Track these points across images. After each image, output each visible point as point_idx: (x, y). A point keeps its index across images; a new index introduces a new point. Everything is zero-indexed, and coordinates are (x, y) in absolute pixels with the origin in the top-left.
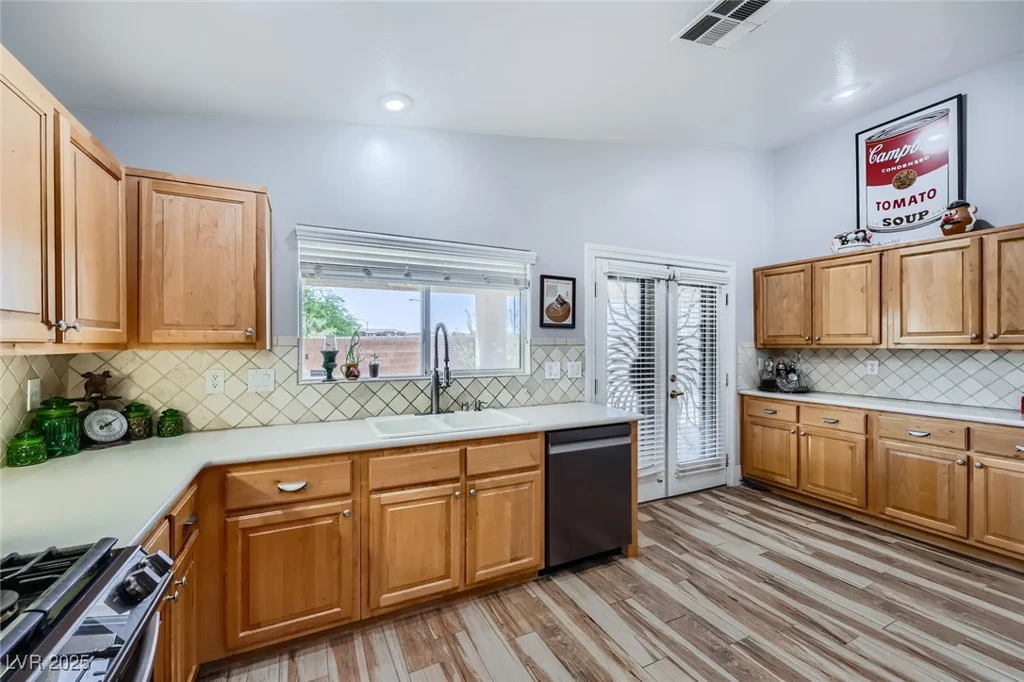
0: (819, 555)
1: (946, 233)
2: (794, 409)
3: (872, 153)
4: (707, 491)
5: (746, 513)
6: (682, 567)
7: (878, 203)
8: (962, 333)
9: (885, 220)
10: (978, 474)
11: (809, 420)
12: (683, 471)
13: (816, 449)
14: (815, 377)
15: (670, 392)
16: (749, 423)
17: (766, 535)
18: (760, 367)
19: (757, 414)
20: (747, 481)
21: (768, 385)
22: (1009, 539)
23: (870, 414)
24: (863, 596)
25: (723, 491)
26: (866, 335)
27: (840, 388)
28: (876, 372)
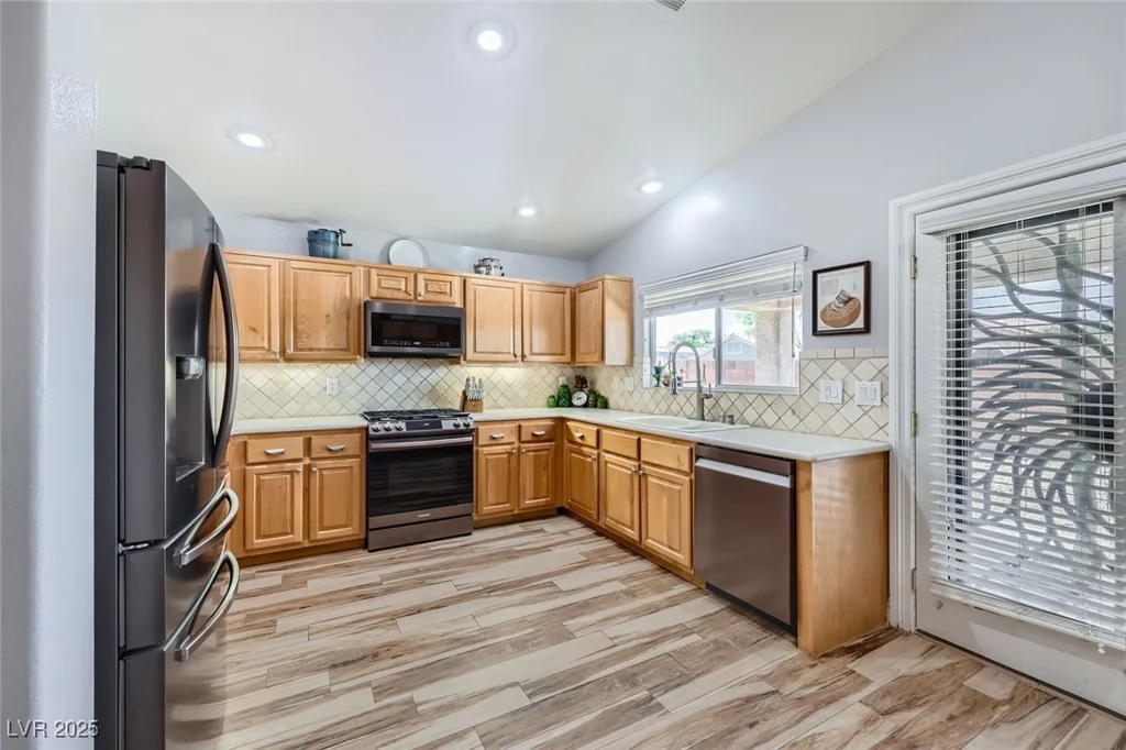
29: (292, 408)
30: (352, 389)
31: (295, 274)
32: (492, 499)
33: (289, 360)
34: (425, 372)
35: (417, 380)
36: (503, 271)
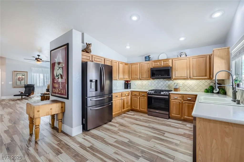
29: (144, 88)
30: (153, 85)
31: (141, 65)
32: (174, 112)
33: (140, 79)
34: (167, 81)
35: (165, 83)
36: (186, 55)
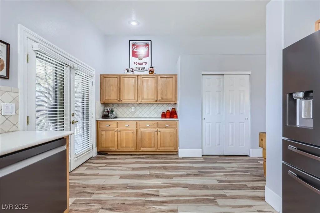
0: (134, 169)
1: (150, 73)
2: (116, 123)
3: (133, 47)
4: (86, 162)
5: (105, 165)
6: (95, 203)
7: (135, 62)
8: (154, 99)
9: (136, 68)
10: (159, 133)
11: (121, 126)
12: (77, 157)
13: (123, 135)
14: (118, 113)
15: (72, 122)
16: (100, 131)
17: (116, 170)
18: (102, 110)
19: (103, 127)
20: (99, 153)
21: (105, 116)
22: (164, 147)
23: (137, 122)
24: (151, 176)
25: (92, 160)
26: (134, 99)
27: (125, 116)
28: (134, 110)
